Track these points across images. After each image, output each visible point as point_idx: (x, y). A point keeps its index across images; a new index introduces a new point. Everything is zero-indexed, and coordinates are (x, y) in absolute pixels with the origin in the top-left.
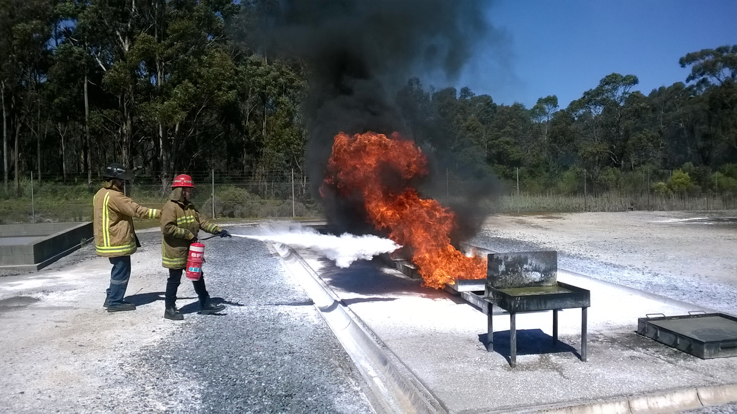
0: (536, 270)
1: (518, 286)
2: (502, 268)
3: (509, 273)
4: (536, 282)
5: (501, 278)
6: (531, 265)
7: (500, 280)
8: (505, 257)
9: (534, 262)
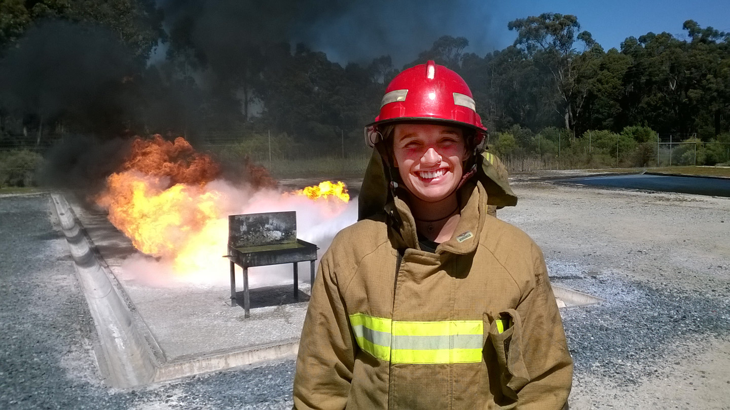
0: (276, 229)
1: (260, 244)
2: (244, 228)
3: (251, 233)
4: (277, 240)
5: (243, 238)
6: (272, 225)
7: (242, 239)
8: (246, 218)
9: (274, 221)
